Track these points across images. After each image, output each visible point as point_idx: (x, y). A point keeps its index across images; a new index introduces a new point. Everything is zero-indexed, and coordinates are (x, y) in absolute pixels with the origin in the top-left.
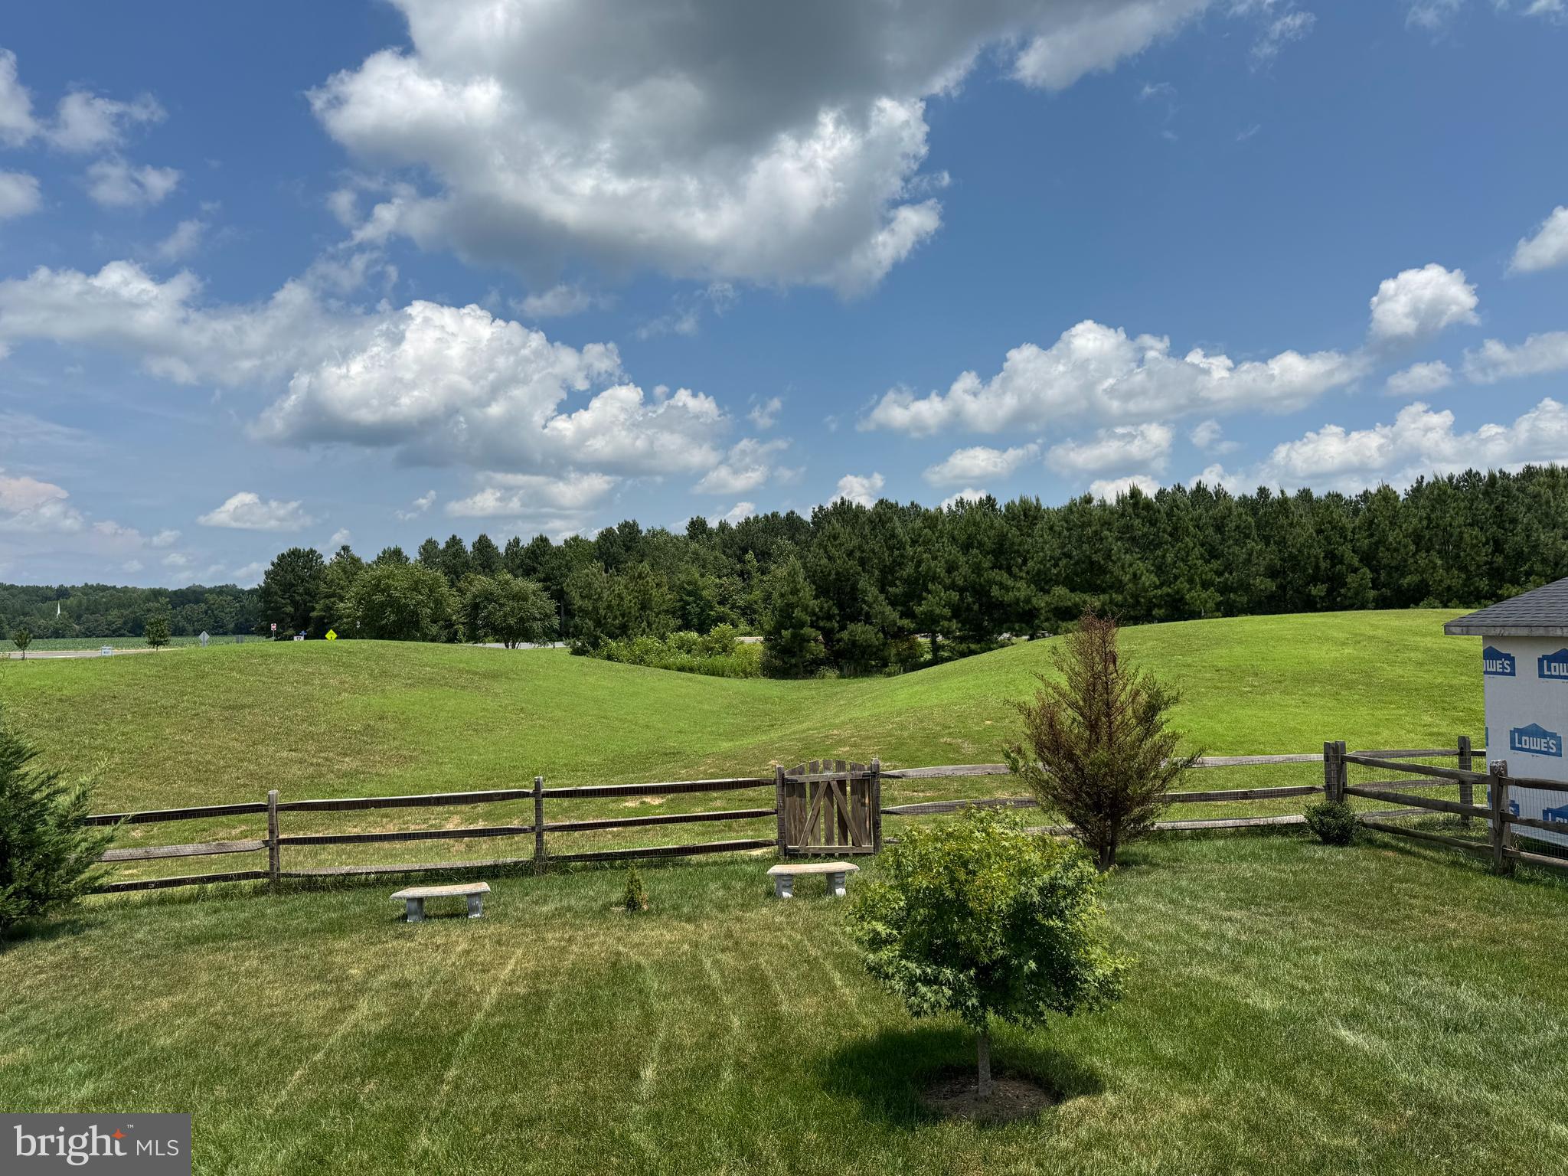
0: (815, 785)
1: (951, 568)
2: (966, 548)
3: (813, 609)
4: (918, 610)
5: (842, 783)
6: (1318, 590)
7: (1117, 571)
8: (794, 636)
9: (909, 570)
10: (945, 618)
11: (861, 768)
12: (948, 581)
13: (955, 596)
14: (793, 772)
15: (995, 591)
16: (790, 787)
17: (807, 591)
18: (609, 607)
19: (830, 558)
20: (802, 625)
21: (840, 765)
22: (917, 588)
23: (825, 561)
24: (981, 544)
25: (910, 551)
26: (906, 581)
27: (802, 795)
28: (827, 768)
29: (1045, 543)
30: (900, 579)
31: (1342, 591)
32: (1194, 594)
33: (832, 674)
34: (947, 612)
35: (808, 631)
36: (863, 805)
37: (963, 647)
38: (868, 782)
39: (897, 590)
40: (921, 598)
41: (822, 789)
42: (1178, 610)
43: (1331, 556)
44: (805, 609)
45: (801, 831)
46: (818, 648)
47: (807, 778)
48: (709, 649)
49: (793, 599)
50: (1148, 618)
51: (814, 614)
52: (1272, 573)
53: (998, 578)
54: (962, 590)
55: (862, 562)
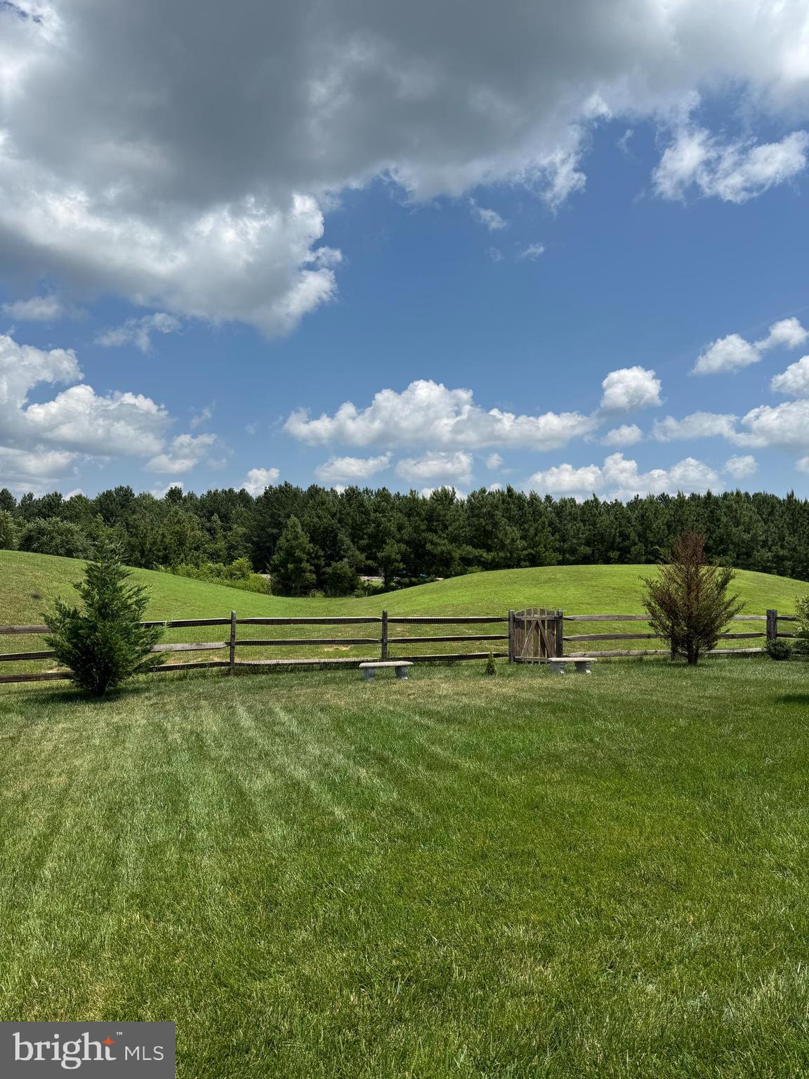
0: (529, 622)
1: (400, 528)
2: (409, 515)
3: (309, 550)
4: (379, 555)
5: (543, 622)
6: (614, 554)
7: (500, 535)
8: (297, 568)
9: (371, 529)
10: (397, 561)
11: (553, 613)
12: (398, 537)
13: (403, 546)
14: (518, 614)
15: (429, 547)
16: (516, 622)
17: (304, 539)
19: (319, 517)
20: (301, 561)
21: (542, 612)
22: (379, 539)
23: (316, 520)
24: (419, 514)
25: (373, 515)
26: (370, 536)
27: (523, 628)
28: (536, 613)
29: (460, 516)
30: (366, 534)
31: (629, 556)
32: (547, 553)
33: (319, 594)
34: (399, 557)
35: (305, 565)
36: (554, 635)
37: (406, 580)
38: (556, 621)
39: (364, 542)
40: (380, 548)
41: (534, 623)
42: (535, 561)
43: (622, 534)
44: (303, 550)
45: (522, 649)
46: (312, 577)
47: (525, 618)
48: (232, 575)
49: (294, 543)
50: (519, 566)
51: (309, 554)
52: (588, 543)
53: (430, 537)
54: (407, 543)
55: (340, 521)
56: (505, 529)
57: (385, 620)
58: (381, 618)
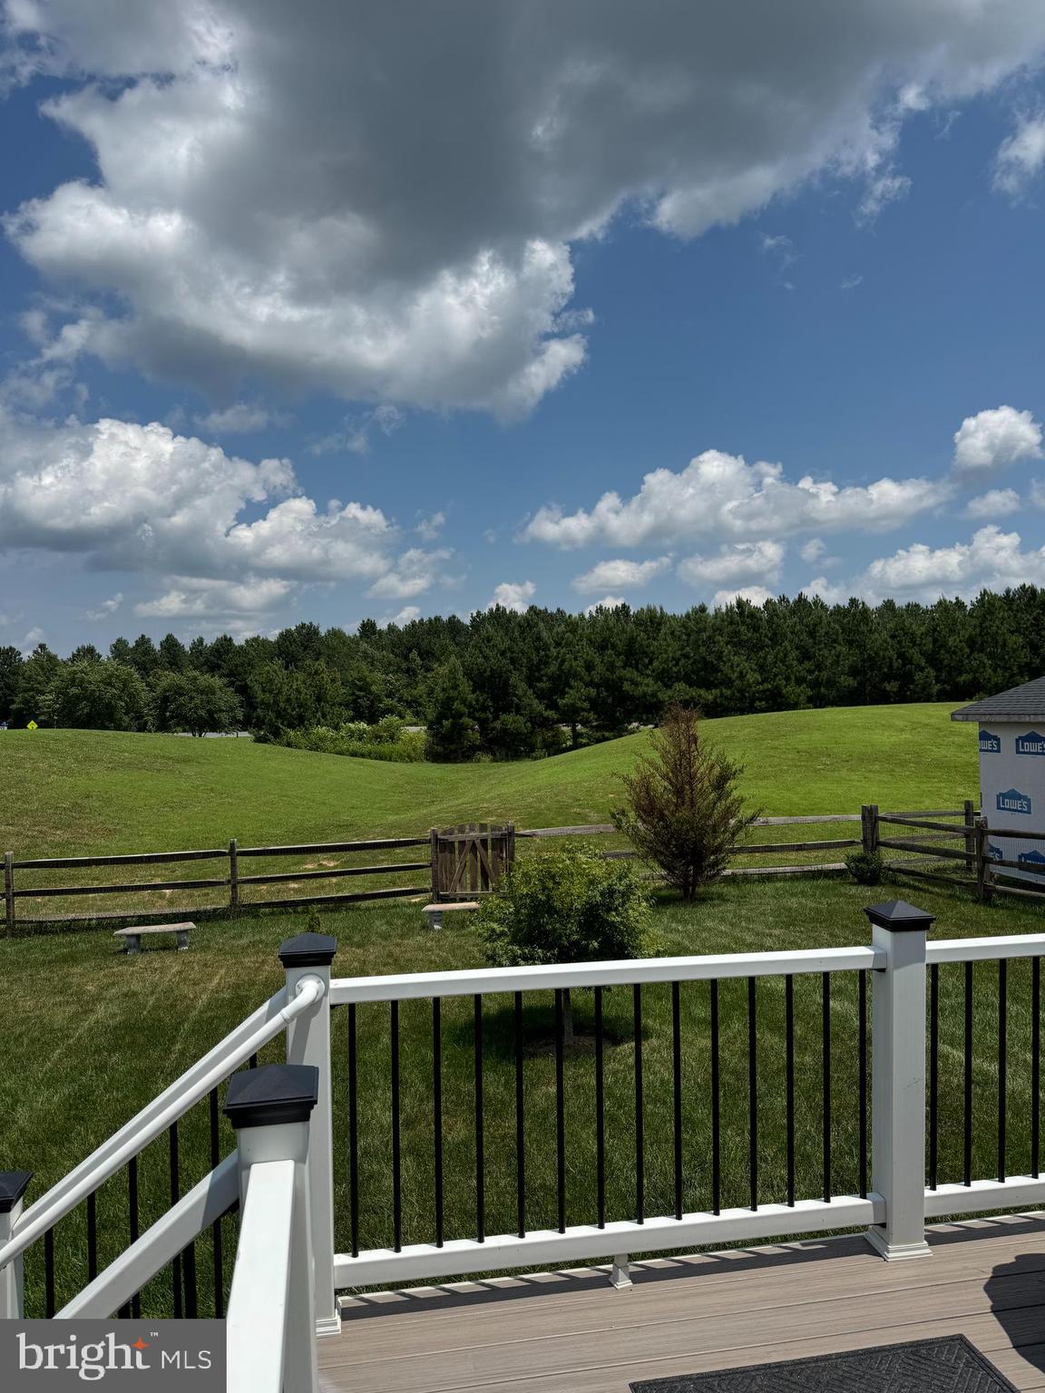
0: (462, 843)
1: (589, 667)
2: (602, 648)
3: (471, 703)
4: (561, 702)
5: (484, 842)
6: (892, 686)
7: (726, 669)
8: (454, 725)
9: (553, 668)
10: (584, 710)
11: (500, 829)
12: (587, 679)
13: (593, 692)
14: (445, 833)
15: (626, 686)
16: (442, 845)
17: (465, 687)
18: (288, 700)
19: (486, 658)
20: (461, 715)
21: (483, 827)
22: (561, 683)
23: (480, 660)
24: (614, 646)
25: (554, 651)
26: (550, 678)
27: (452, 852)
28: (472, 830)
29: (668, 646)
30: (546, 675)
31: (911, 686)
32: (789, 688)
33: (486, 758)
34: (586, 705)
35: (466, 720)
36: (502, 858)
37: (599, 734)
38: (504, 841)
39: (543, 685)
40: (563, 695)
41: (468, 846)
42: (777, 702)
43: (901, 655)
44: (464, 702)
45: (451, 881)
46: (474, 735)
47: (456, 837)
48: (377, 737)
49: (453, 693)
50: (752, 710)
51: (470, 706)
52: (854, 672)
53: (628, 675)
54: (597, 686)
55: (513, 661)
56: (729, 660)
57: (233, 854)
58: (227, 851)
